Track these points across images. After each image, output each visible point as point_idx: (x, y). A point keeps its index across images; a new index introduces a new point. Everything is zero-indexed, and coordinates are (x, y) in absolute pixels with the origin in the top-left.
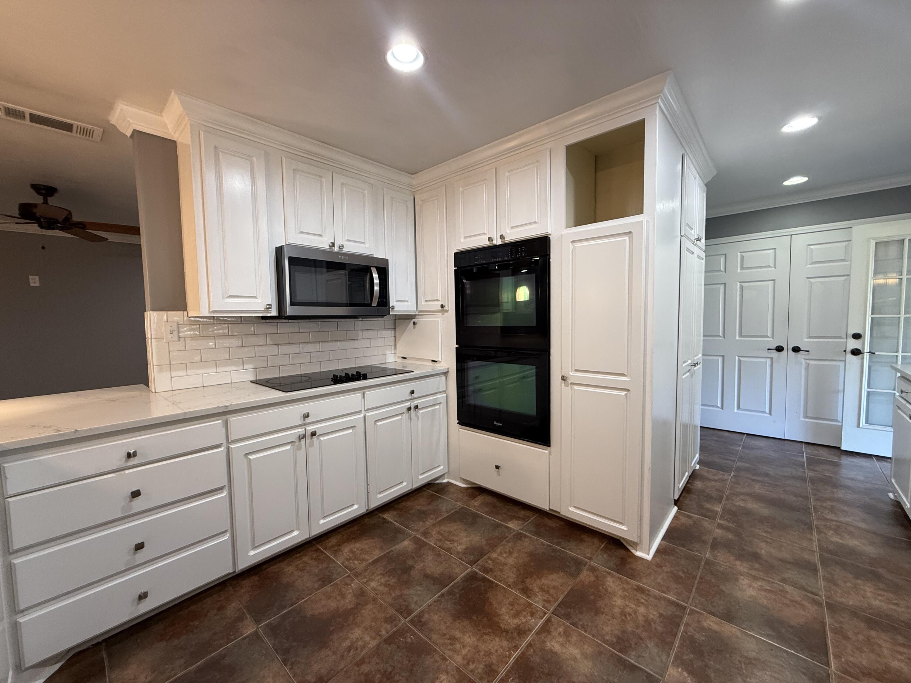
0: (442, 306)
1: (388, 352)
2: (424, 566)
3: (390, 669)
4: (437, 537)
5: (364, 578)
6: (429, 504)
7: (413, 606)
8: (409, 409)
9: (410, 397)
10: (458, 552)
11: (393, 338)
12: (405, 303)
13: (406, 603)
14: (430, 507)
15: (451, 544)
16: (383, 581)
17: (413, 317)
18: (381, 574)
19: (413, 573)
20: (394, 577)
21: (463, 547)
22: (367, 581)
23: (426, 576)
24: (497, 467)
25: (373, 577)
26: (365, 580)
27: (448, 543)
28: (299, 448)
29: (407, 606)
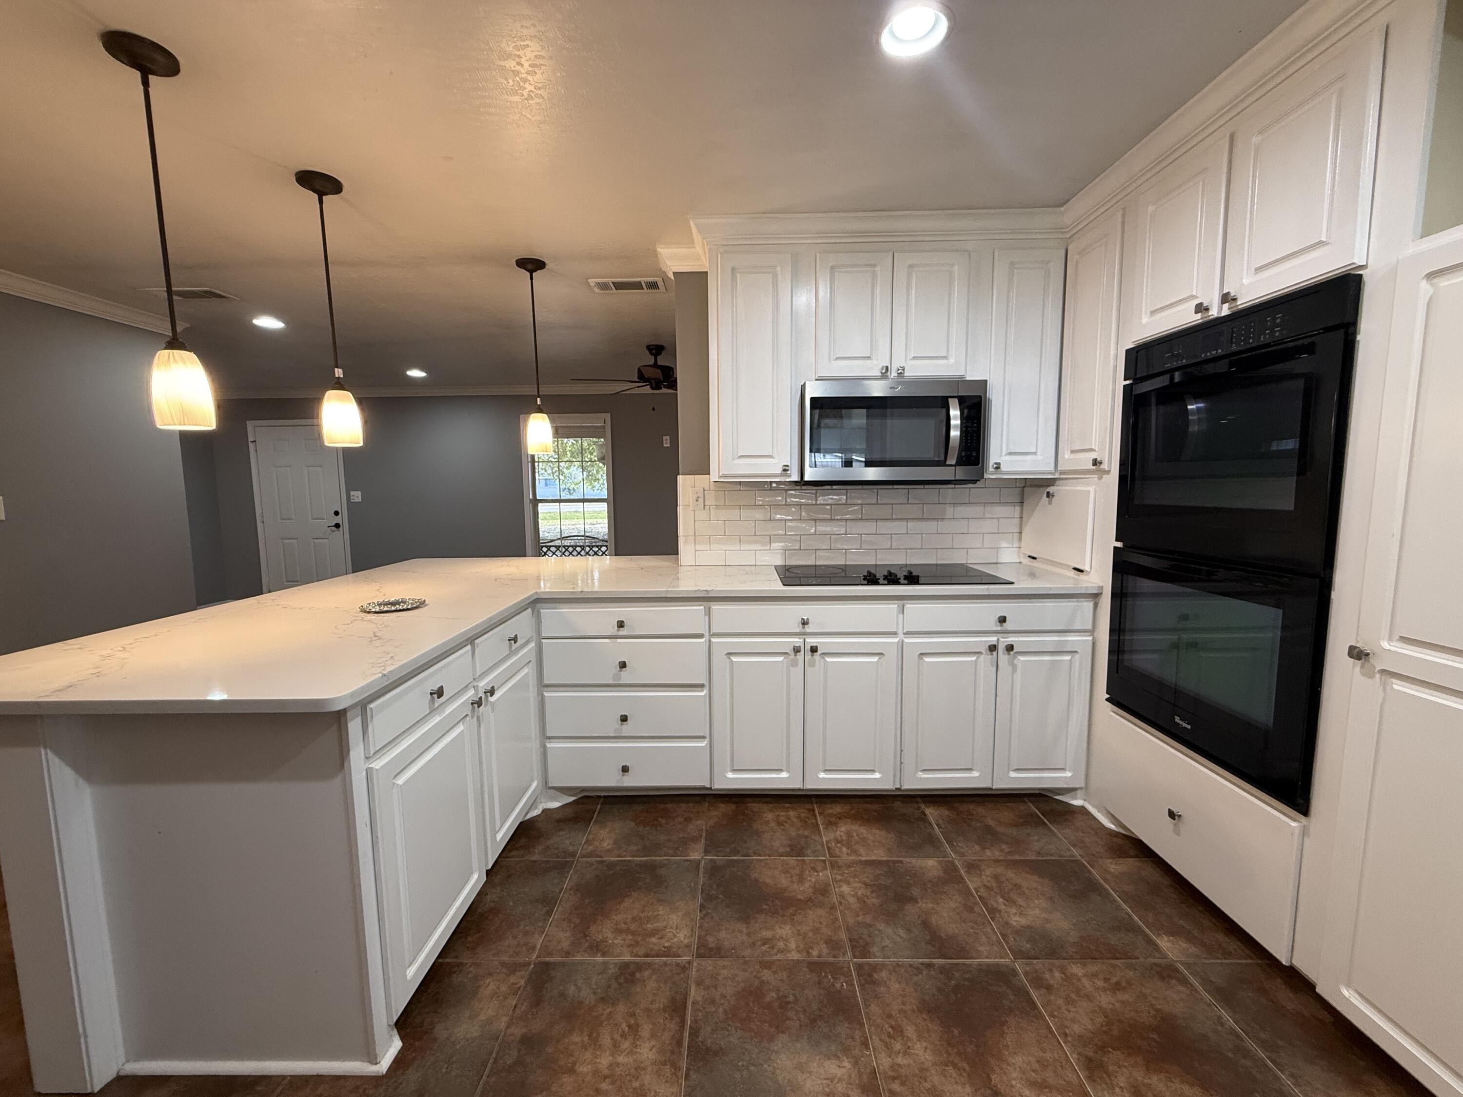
0: (1095, 462)
1: (1004, 545)
2: (933, 909)
3: (791, 998)
4: (989, 881)
5: (842, 875)
6: (1016, 825)
7: (875, 949)
8: (993, 648)
9: (999, 628)
10: (1007, 923)
11: (1016, 521)
12: (1029, 458)
13: (868, 940)
14: (1013, 832)
15: (1005, 905)
16: (860, 893)
17: (1051, 482)
18: (865, 883)
19: (910, 908)
20: (878, 897)
21: (1023, 921)
22: (840, 881)
23: (926, 924)
24: (1172, 815)
25: (852, 880)
26: (839, 877)
27: (1001, 900)
28: (794, 664)
29: (867, 944)
